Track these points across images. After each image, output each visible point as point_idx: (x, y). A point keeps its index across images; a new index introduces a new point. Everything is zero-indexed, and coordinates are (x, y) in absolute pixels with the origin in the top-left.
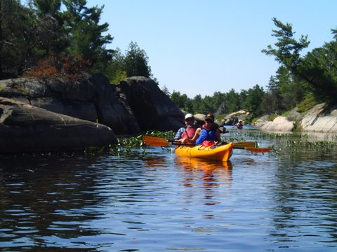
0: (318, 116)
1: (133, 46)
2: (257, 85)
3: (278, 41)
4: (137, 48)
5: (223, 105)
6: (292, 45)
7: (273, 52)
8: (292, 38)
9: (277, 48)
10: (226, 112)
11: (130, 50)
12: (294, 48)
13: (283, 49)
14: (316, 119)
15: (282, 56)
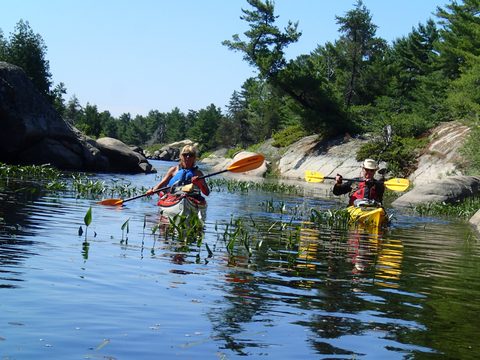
0: (306, 155)
1: (22, 26)
2: (212, 105)
3: (250, 29)
4: (29, 30)
5: (160, 129)
6: (273, 37)
7: (241, 46)
8: (273, 24)
9: (248, 41)
10: (163, 140)
11: (18, 33)
12: (276, 41)
13: (257, 42)
14: (304, 159)
15: (255, 54)
